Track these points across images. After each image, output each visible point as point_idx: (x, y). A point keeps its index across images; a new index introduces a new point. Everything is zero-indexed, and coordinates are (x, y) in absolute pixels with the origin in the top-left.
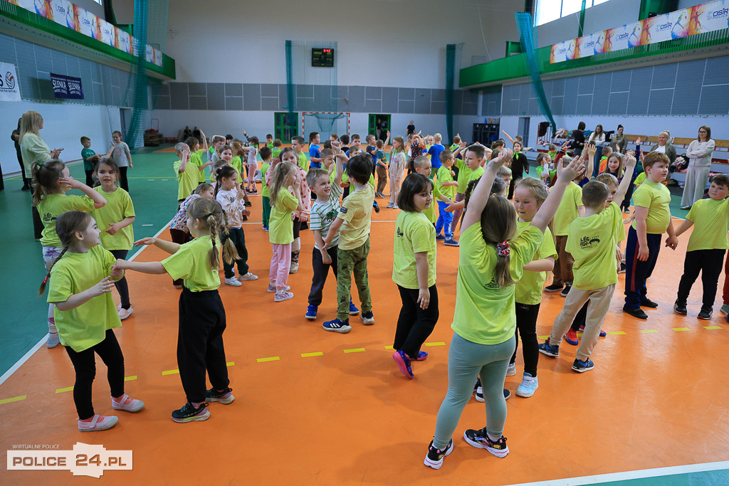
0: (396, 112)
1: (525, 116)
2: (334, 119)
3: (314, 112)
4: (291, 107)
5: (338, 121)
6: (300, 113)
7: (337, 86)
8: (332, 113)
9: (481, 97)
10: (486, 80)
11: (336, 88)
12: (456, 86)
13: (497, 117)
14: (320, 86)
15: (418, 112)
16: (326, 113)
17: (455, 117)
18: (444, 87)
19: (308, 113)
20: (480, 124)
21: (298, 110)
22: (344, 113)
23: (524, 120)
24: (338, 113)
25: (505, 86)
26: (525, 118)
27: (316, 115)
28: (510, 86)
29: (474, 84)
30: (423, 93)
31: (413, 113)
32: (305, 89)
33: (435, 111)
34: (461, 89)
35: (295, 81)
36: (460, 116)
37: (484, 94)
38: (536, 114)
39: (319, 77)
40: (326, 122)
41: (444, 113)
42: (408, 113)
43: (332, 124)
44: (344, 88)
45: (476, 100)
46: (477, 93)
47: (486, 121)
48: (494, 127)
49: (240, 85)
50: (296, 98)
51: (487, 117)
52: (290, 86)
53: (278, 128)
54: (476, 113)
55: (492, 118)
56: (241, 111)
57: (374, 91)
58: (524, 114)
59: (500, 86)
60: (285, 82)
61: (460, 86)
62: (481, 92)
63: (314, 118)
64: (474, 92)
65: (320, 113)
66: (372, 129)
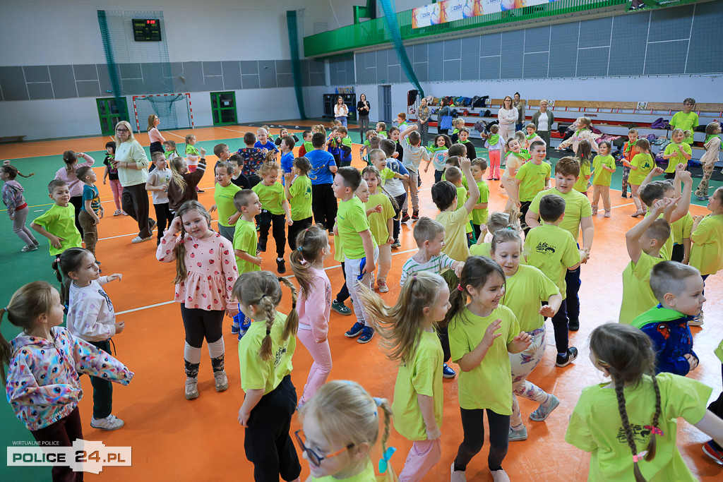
0: (240, 88)
1: (385, 84)
2: (172, 101)
3: (147, 95)
4: (116, 89)
5: (176, 103)
6: (129, 98)
7: (169, 63)
8: (169, 94)
9: (327, 66)
10: (336, 48)
11: (168, 65)
12: (302, 56)
13: (350, 87)
14: (148, 64)
15: (264, 86)
16: (162, 95)
17: (304, 89)
18: (289, 57)
19: (140, 96)
20: (331, 95)
21: (125, 94)
22: (183, 94)
23: (383, 88)
24: (176, 94)
25: (356, 54)
26: (384, 86)
27: (150, 99)
28: (364, 53)
29: (322, 53)
30: (267, 65)
31: (258, 88)
32: (131, 68)
33: (282, 85)
34: (306, 58)
35: (118, 60)
36: (309, 88)
37: (330, 62)
38: (397, 81)
39: (146, 53)
40: (163, 106)
41: (292, 86)
42: (254, 88)
43: (170, 107)
44: (178, 65)
45: (323, 69)
46: (323, 62)
47: (337, 91)
48: (349, 97)
49: (44, 68)
50: (121, 80)
51: (338, 87)
52: (112, 67)
53: (104, 116)
54: (324, 84)
55: (344, 87)
56: (52, 100)
57: (212, 66)
58: (384, 82)
59: (352, 53)
60: (104, 61)
61: (305, 56)
62: (328, 61)
63: (147, 101)
64: (320, 60)
65: (155, 95)
66: (215, 109)
